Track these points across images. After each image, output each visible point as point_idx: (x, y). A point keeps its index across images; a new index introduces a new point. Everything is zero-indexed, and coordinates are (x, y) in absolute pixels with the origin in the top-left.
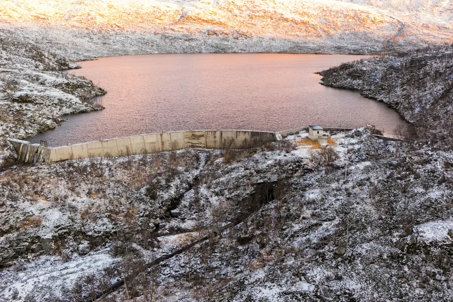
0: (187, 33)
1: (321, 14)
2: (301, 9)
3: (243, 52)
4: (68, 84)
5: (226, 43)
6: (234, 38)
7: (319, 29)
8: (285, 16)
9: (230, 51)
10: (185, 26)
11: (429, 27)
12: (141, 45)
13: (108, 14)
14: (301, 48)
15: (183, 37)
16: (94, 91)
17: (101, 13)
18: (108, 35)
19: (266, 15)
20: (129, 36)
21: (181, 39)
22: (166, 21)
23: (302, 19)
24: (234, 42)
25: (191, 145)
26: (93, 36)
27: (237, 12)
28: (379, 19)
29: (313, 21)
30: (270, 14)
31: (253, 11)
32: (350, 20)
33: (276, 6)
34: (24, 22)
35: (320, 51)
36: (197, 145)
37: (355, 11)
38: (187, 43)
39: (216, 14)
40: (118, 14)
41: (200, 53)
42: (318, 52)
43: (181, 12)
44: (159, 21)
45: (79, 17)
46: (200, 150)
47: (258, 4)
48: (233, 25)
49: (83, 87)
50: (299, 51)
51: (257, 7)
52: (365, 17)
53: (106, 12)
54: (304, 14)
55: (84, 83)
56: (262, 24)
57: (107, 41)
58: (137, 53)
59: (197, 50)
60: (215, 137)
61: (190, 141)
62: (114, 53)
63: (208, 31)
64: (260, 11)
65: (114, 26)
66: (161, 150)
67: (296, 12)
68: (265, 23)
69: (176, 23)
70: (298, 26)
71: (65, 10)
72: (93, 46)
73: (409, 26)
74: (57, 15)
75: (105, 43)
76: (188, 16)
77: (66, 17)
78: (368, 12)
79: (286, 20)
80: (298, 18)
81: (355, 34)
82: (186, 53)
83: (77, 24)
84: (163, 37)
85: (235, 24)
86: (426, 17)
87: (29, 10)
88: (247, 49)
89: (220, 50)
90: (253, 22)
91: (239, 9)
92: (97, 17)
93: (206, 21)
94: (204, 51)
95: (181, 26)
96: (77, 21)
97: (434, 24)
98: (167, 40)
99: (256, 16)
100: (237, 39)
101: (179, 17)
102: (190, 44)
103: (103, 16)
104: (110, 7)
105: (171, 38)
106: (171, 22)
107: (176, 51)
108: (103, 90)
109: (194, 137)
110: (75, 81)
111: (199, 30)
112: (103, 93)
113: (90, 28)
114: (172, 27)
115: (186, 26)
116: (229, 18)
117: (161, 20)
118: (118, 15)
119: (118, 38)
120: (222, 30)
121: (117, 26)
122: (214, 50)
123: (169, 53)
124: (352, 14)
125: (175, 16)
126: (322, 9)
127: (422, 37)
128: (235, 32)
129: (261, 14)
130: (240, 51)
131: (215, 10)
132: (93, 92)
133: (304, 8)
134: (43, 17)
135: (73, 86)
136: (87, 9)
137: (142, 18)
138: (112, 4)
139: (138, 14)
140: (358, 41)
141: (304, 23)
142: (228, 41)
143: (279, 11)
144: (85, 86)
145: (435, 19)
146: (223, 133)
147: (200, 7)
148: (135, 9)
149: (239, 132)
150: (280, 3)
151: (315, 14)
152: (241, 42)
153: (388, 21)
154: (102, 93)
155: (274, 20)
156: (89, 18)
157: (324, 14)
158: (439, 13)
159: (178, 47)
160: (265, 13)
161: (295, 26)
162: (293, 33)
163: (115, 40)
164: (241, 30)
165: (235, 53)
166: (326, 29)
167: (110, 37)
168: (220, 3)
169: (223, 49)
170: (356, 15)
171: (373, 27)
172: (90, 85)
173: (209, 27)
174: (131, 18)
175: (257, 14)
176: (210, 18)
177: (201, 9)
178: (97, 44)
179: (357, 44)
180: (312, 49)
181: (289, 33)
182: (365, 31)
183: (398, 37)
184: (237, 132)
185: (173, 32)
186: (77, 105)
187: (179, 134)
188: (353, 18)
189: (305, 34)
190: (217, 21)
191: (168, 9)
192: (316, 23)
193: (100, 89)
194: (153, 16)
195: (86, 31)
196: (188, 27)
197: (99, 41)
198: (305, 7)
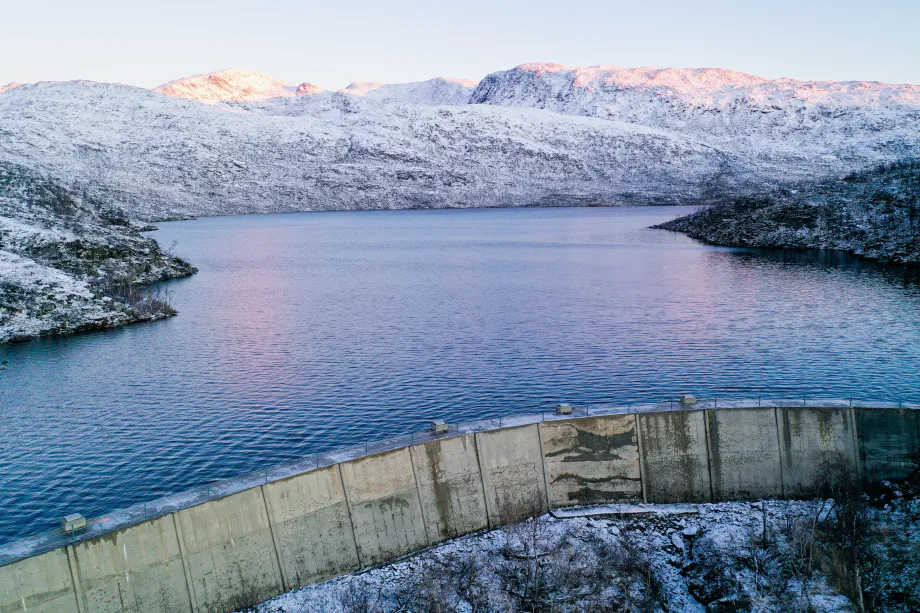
0: (362, 177)
1: (586, 143)
2: (552, 134)
3: (462, 206)
4: (76, 247)
5: (431, 193)
6: (445, 184)
7: (585, 167)
8: (528, 147)
9: (439, 205)
10: (356, 165)
11: (770, 159)
12: (279, 198)
13: (219, 144)
14: (562, 198)
15: (354, 183)
16: (160, 266)
17: (206, 143)
18: (219, 180)
19: (493, 145)
20: (258, 182)
21: (351, 187)
22: (323, 157)
23: (557, 152)
24: (444, 191)
25: (577, 488)
26: (191, 182)
27: (444, 141)
28: (684, 148)
29: (573, 155)
30: (501, 145)
31: (473, 140)
32: (636, 152)
33: (510, 131)
34: (58, 155)
35: (597, 202)
36: (605, 488)
37: (643, 135)
38: (362, 193)
39: (409, 144)
40: (238, 144)
41: (387, 209)
42: (593, 203)
43: (349, 142)
44: (309, 157)
45: (166, 149)
46: (627, 516)
47: (479, 128)
48: (440, 162)
49: (124, 256)
50: (560, 203)
51: (479, 134)
52: (660, 145)
53: (217, 142)
54: (557, 143)
55: (131, 245)
56: (489, 160)
57: (217, 191)
58: (272, 212)
59: (380, 204)
60: (684, 442)
61: (573, 468)
62: (229, 211)
63: (399, 173)
64: (485, 139)
65: (231, 165)
66: (435, 532)
67: (545, 140)
68: (493, 159)
69: (341, 160)
70: (550, 163)
71: (141, 138)
72: (190, 198)
73: (736, 158)
74: (125, 146)
75: (213, 194)
76: (362, 148)
77: (142, 150)
78: (664, 138)
79: (530, 153)
80: (549, 150)
81: (649, 175)
82: (361, 209)
83: (160, 161)
84: (319, 184)
85: (443, 161)
86: (760, 144)
87: (71, 135)
88: (469, 201)
89: (420, 205)
90: (473, 158)
91: (448, 136)
92: (198, 148)
93: (393, 157)
94: (392, 206)
95: (349, 165)
96: (161, 156)
97: (777, 154)
98: (327, 189)
99: (477, 148)
100: (450, 185)
101: (346, 150)
102: (368, 195)
103: (209, 148)
104: (224, 133)
105: (332, 185)
106: (332, 159)
107: (344, 207)
108: (187, 265)
109: (592, 445)
110: (100, 239)
111: (381, 171)
112: (186, 271)
113: (185, 168)
114: (334, 166)
115: (358, 165)
116: (431, 152)
117: (313, 155)
118: (236, 147)
119: (236, 185)
120: (423, 169)
121: (236, 165)
122: (410, 204)
123: (330, 210)
124: (639, 141)
125: (339, 149)
126: (587, 134)
127: (765, 174)
128: (445, 173)
129: (487, 144)
130: (457, 205)
131: (407, 139)
132: (155, 269)
133: (558, 134)
134: (96, 147)
135: (93, 250)
136: (181, 137)
137: (280, 151)
138: (227, 128)
139: (274, 145)
140: (654, 184)
141: (557, 157)
142: (434, 189)
143: (516, 139)
144: (131, 253)
145: (778, 144)
146: (721, 417)
147: (381, 133)
148: (269, 137)
149: (798, 411)
150: (516, 126)
151: (576, 142)
152: (457, 189)
153: (700, 150)
154: (181, 270)
155: (508, 154)
156: (184, 150)
157: (592, 142)
158: (781, 136)
159: (345, 200)
160: (492, 142)
161: (545, 163)
162: (542, 175)
163: (232, 190)
164: (456, 170)
165: (448, 208)
166: (598, 167)
167: (222, 184)
168: (416, 128)
169: (426, 203)
170: (645, 143)
171: (676, 162)
172: (147, 250)
173: (399, 166)
174: (260, 152)
175: (478, 145)
176: (399, 150)
177: (383, 136)
178: (198, 194)
179: (655, 189)
180: (582, 200)
181: (535, 175)
182: (664, 168)
183: (723, 177)
184: (785, 411)
185: (337, 175)
186: (75, 304)
187: (520, 435)
188: (641, 148)
189: (562, 176)
190: (412, 156)
191: (326, 137)
192: (580, 157)
193: (178, 261)
194: (299, 148)
195: (178, 173)
196: (362, 166)
197: (203, 191)
198: (559, 131)
